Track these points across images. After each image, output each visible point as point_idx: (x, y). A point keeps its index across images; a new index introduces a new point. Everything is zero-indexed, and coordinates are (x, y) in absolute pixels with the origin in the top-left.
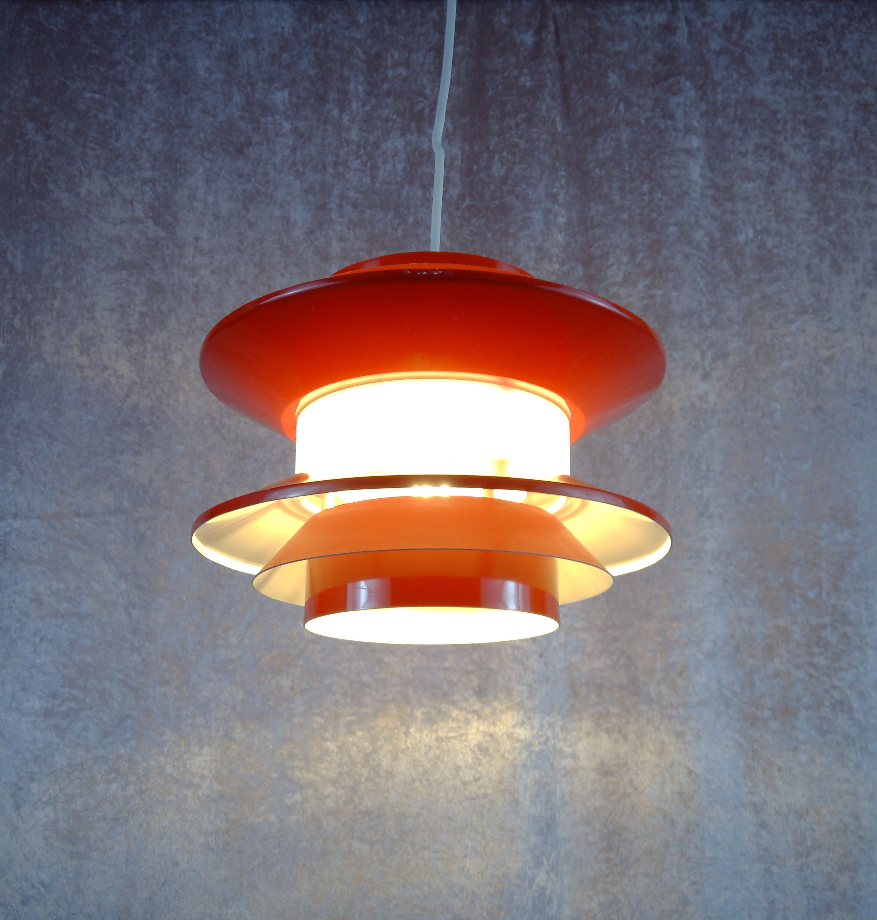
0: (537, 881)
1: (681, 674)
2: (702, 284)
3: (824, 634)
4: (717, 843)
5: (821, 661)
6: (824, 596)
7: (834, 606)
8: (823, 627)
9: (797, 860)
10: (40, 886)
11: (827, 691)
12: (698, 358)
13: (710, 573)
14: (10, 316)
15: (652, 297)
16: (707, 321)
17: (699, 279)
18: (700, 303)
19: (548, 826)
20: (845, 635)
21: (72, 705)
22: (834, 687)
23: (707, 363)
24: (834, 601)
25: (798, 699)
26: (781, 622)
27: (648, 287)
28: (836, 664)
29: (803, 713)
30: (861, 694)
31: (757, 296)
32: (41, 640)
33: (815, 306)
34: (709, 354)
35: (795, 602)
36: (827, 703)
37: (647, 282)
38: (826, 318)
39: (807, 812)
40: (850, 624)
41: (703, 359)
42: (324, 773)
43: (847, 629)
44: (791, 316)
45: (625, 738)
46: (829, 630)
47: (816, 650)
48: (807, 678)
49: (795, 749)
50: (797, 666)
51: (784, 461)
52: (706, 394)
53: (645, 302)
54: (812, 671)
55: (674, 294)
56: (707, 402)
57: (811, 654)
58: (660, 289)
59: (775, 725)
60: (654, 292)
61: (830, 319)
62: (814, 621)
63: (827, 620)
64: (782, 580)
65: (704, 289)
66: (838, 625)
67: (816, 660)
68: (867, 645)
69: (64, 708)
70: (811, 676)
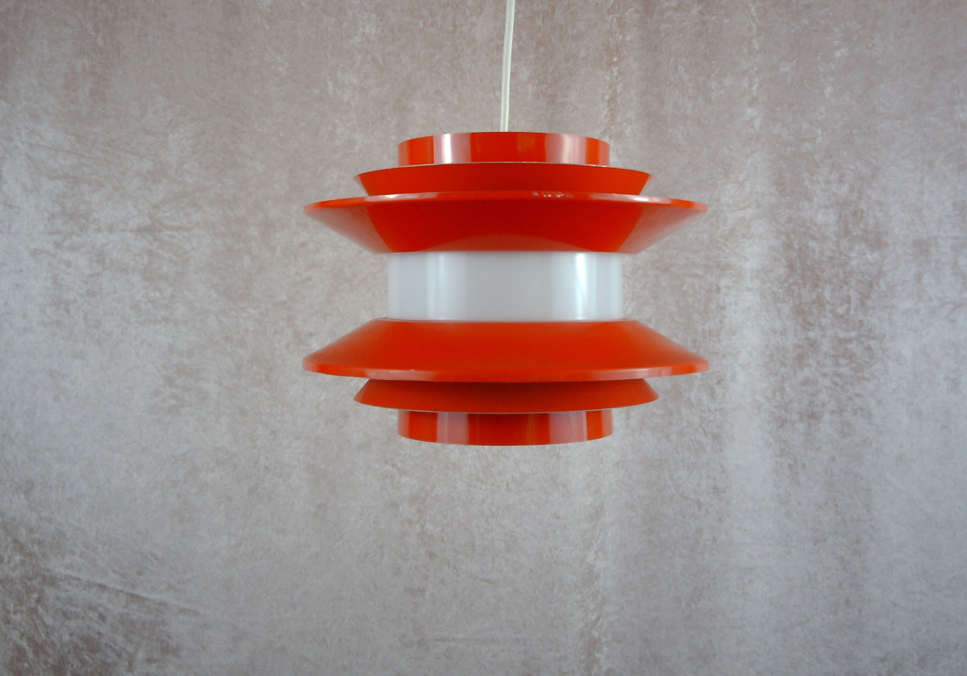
0: (587, 560)
1: (719, 382)
2: (753, 10)
3: (850, 346)
4: (745, 530)
5: (845, 370)
6: (852, 312)
7: (861, 322)
8: (850, 341)
9: (815, 544)
10: (153, 559)
11: (850, 398)
12: (745, 84)
13: (749, 290)
14: (93, 33)
15: (704, 23)
16: (756, 46)
17: (750, 5)
18: (750, 29)
19: (597, 513)
20: (869, 348)
21: (173, 402)
22: (857, 395)
23: (754, 88)
24: (861, 317)
25: (824, 405)
26: (812, 335)
27: (701, 13)
28: (859, 375)
29: (827, 417)
30: (879, 402)
31: (805, 22)
32: (142, 343)
33: (861, 33)
34: (756, 80)
35: (825, 317)
36: (849, 409)
37: (700, 8)
38: (870, 45)
39: (826, 503)
40: (874, 339)
41: (750, 86)
42: (399, 464)
43: (872, 343)
44: (836, 43)
45: (667, 436)
46: (855, 342)
47: (842, 361)
48: (833, 386)
49: (819, 449)
50: (825, 375)
51: (823, 185)
52: (753, 119)
53: (698, 28)
54: (837, 379)
55: (726, 21)
56: (752, 127)
57: (838, 364)
58: (713, 15)
59: (801, 427)
60: (706, 17)
61: (874, 45)
62: (842, 334)
63: (853, 334)
64: (814, 296)
65: (755, 14)
66: (863, 339)
67: (841, 370)
68: (888, 357)
69: (166, 405)
70: (836, 384)
